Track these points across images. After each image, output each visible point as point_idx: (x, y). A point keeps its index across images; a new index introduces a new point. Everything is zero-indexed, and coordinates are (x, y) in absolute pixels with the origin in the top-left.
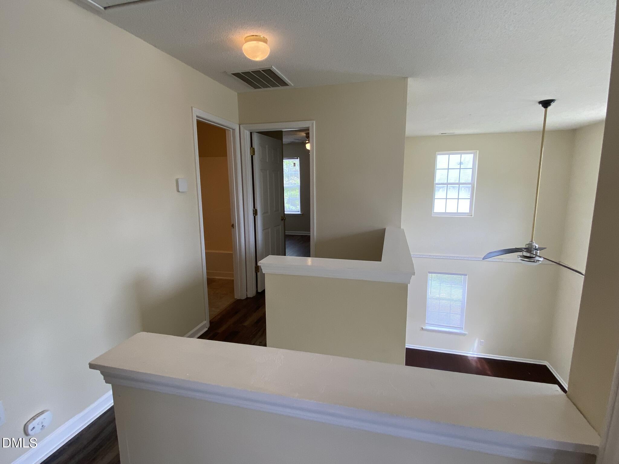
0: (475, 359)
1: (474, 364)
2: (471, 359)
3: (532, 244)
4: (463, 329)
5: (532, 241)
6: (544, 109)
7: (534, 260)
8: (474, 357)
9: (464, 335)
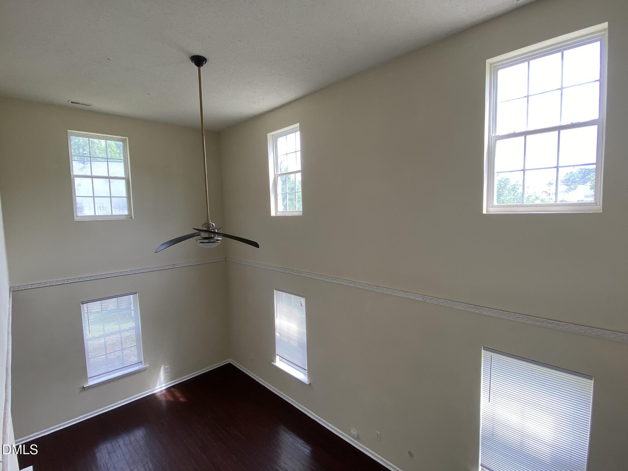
0: (164, 392)
1: (163, 399)
2: (160, 395)
3: (208, 223)
4: (142, 363)
5: (208, 220)
6: (197, 68)
7: (214, 240)
8: (162, 391)
9: (144, 370)
